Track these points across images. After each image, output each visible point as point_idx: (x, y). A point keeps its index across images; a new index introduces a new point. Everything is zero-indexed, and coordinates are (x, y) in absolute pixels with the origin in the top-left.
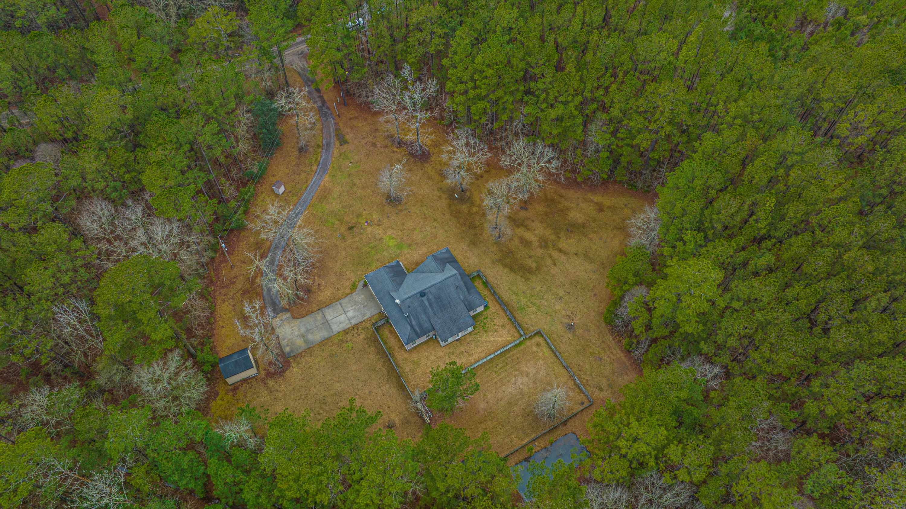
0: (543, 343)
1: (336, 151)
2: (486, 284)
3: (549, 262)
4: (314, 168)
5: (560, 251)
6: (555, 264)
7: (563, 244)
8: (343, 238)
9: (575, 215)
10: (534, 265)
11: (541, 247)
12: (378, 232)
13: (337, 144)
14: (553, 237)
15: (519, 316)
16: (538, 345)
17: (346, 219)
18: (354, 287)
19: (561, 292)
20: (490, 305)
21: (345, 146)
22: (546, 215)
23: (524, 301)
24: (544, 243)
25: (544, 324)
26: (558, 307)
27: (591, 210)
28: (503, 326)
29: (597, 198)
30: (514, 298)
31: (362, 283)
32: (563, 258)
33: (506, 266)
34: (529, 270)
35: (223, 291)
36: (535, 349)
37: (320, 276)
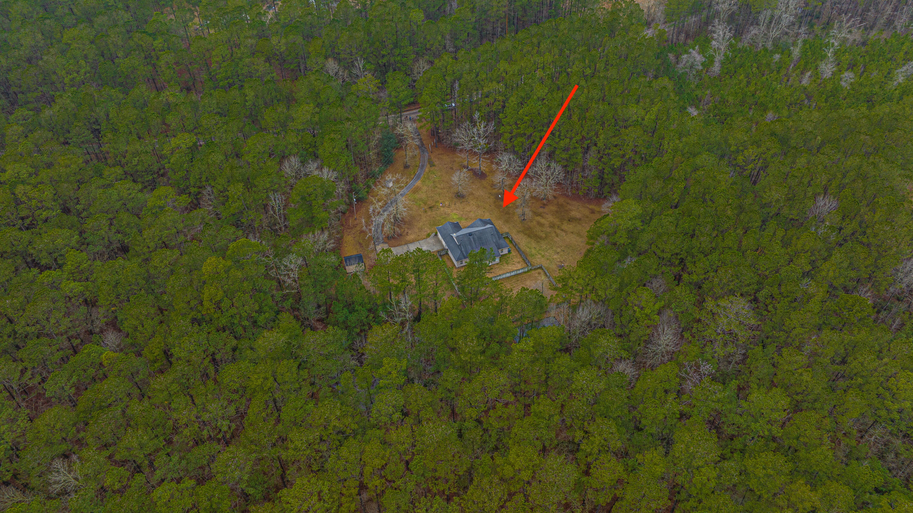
0: (542, 273)
1: (427, 170)
2: (512, 241)
3: (554, 235)
4: (412, 176)
5: (562, 230)
6: (557, 236)
7: (565, 226)
8: (425, 212)
9: (574, 214)
10: (544, 235)
11: (550, 227)
12: (448, 210)
13: (429, 166)
14: (559, 223)
15: (530, 258)
16: (539, 273)
17: (429, 203)
18: (429, 235)
19: (559, 250)
20: (512, 252)
21: (433, 168)
22: (557, 212)
23: (534, 251)
24: (552, 226)
25: (545, 263)
26: (555, 257)
27: (587, 212)
28: (519, 262)
29: (591, 207)
30: (528, 250)
31: (434, 234)
32: (564, 234)
33: (526, 234)
34: (541, 238)
35: (349, 230)
36: (537, 275)
37: (408, 229)
